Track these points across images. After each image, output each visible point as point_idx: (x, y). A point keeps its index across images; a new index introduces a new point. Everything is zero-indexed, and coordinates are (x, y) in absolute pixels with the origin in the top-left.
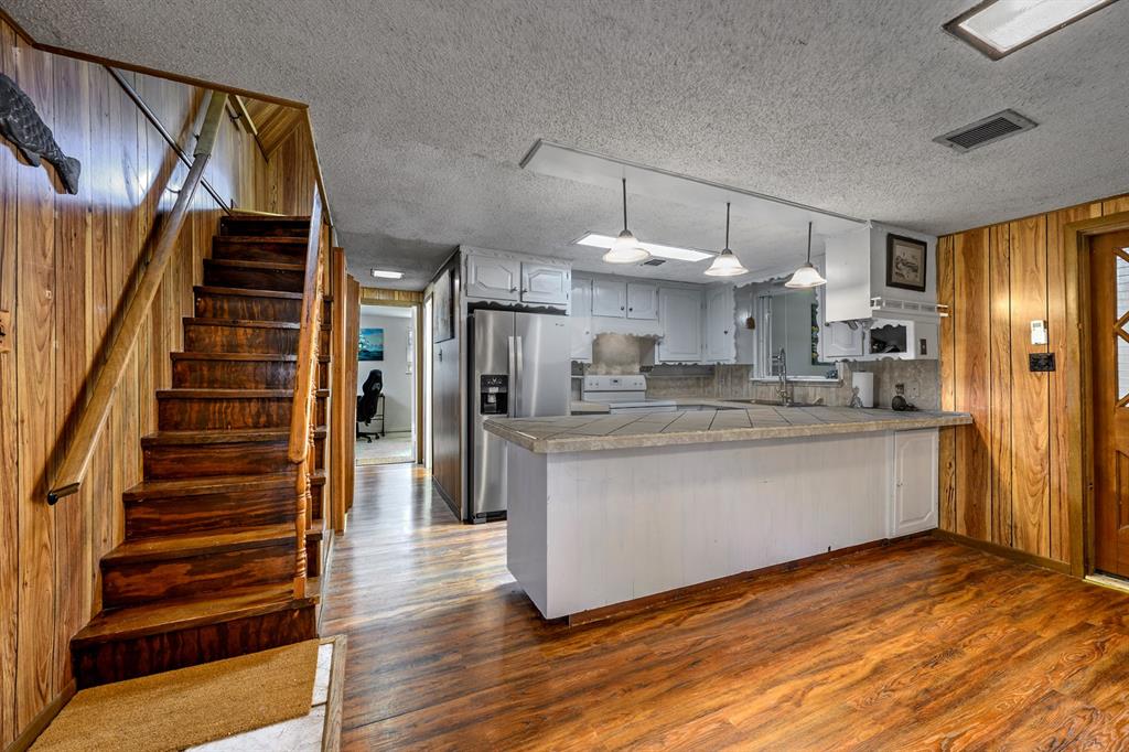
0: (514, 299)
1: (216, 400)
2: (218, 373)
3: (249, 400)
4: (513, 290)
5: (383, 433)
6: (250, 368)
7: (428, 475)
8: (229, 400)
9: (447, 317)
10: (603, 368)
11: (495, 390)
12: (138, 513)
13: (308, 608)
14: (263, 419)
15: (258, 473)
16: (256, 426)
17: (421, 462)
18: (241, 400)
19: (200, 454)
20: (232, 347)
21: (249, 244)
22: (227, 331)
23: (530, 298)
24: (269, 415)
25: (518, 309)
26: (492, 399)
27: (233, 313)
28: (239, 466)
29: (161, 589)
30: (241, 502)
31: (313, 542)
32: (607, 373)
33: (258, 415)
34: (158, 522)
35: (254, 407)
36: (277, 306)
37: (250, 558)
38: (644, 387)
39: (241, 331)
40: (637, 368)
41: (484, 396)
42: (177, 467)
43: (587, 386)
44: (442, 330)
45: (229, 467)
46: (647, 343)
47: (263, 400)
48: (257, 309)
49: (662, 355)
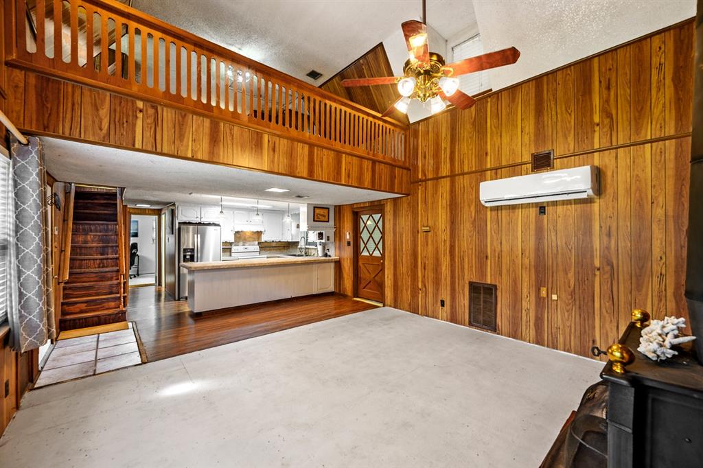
0: (198, 220)
1: (84, 260)
2: (83, 251)
3: (96, 259)
4: (197, 217)
5: (138, 275)
6: (94, 249)
7: (163, 289)
8: (89, 259)
9: (171, 226)
10: (241, 243)
11: (190, 253)
12: (66, 292)
13: (124, 313)
14: (101, 265)
15: (102, 281)
16: (99, 267)
17: (160, 284)
18: (93, 259)
19: (82, 276)
20: (86, 242)
21: (87, 203)
22: (84, 237)
23: (204, 220)
24: (103, 264)
25: (200, 224)
26: (188, 257)
27: (84, 230)
28: (96, 279)
29: (78, 310)
30: (98, 289)
31: (124, 297)
32: (244, 245)
33: (100, 264)
34: (72, 294)
35: (98, 262)
36: (101, 227)
37: (104, 303)
38: (259, 250)
39: (89, 236)
40: (257, 243)
41: (185, 256)
42: (76, 280)
43: (233, 250)
44: (168, 230)
45: (92, 280)
46: (259, 233)
47: (101, 259)
48: (93, 228)
49: (264, 238)
